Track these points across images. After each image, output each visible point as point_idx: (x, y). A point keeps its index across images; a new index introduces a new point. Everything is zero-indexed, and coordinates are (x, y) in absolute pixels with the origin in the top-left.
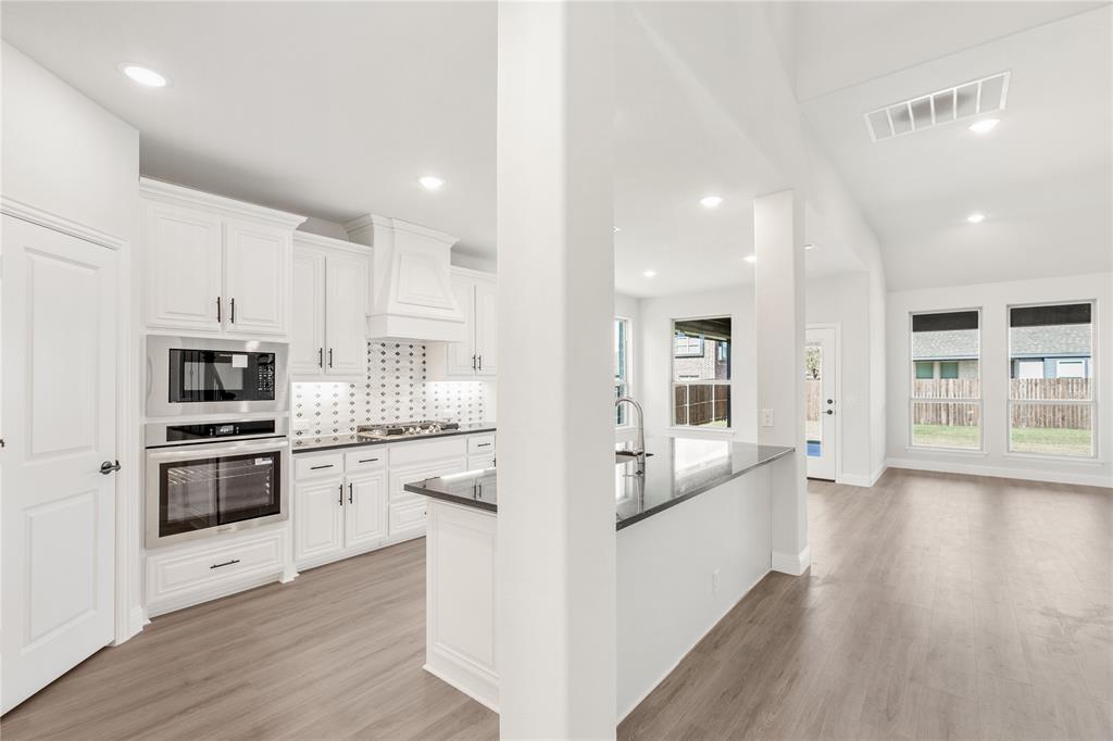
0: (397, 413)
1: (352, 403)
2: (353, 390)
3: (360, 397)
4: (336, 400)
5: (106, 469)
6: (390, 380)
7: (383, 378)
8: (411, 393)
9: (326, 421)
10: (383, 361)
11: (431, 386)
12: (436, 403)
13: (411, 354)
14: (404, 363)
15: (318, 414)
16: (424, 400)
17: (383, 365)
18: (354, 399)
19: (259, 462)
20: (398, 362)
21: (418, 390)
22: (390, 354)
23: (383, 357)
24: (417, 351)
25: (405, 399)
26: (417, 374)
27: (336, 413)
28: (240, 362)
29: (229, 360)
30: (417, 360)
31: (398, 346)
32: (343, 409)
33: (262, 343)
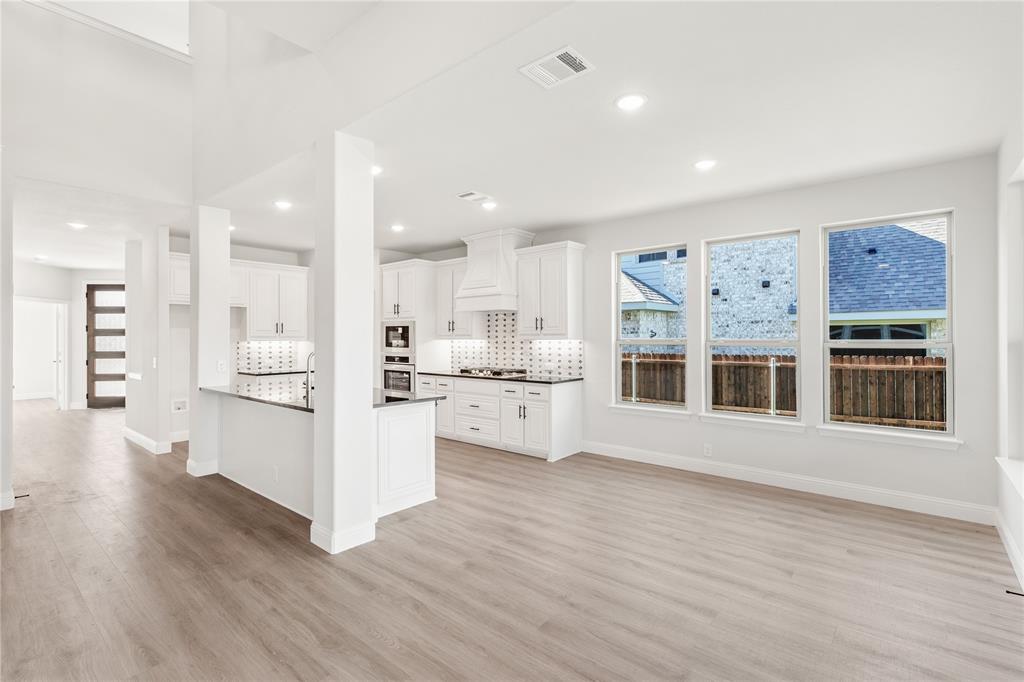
0: (513, 362)
3: (493, 349)
24: (509, 318)
25: (518, 352)
27: (481, 358)
29: (398, 330)
32: (485, 356)
33: (407, 320)
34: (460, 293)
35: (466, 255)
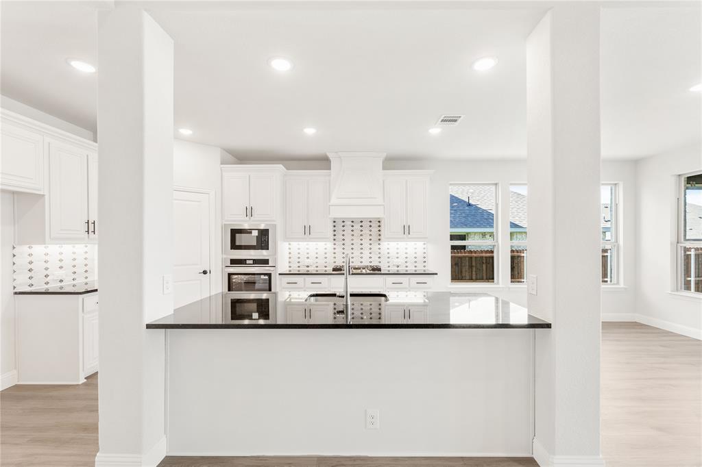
1: (335, 253)
2: (335, 246)
3: (339, 250)
4: (326, 251)
5: (205, 272)
6: (357, 241)
7: (352, 240)
8: (370, 249)
9: (321, 262)
10: (352, 231)
11: (385, 245)
12: (388, 256)
13: (370, 226)
14: (366, 231)
15: (317, 258)
16: (379, 253)
17: (352, 233)
18: (335, 251)
19: (262, 277)
20: (361, 231)
21: (375, 247)
22: (357, 227)
23: (352, 228)
24: (375, 224)
25: (366, 252)
26: (375, 237)
27: (326, 258)
28: (255, 233)
29: (251, 233)
30: (375, 230)
31: (361, 222)
32: (330, 256)
33: (267, 225)
34: (334, 201)
35: (330, 169)
